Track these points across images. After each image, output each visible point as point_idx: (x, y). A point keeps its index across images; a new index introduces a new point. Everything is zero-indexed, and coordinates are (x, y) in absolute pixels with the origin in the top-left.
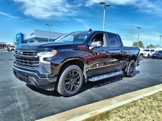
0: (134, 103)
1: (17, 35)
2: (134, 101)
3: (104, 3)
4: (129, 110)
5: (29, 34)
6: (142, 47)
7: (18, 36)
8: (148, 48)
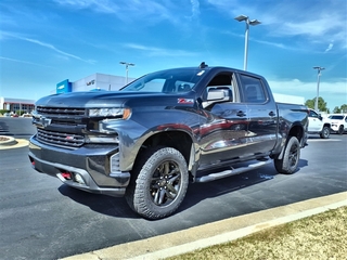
0: (333, 213)
1: (59, 85)
2: (331, 211)
3: (246, 19)
4: (325, 223)
5: (84, 82)
6: (324, 110)
7: (62, 87)
8: (338, 111)
